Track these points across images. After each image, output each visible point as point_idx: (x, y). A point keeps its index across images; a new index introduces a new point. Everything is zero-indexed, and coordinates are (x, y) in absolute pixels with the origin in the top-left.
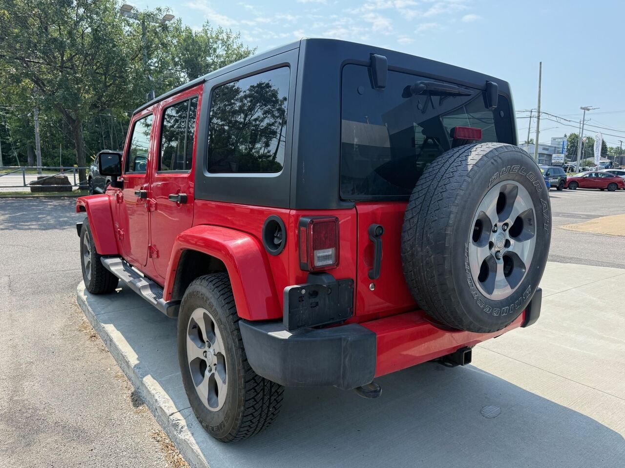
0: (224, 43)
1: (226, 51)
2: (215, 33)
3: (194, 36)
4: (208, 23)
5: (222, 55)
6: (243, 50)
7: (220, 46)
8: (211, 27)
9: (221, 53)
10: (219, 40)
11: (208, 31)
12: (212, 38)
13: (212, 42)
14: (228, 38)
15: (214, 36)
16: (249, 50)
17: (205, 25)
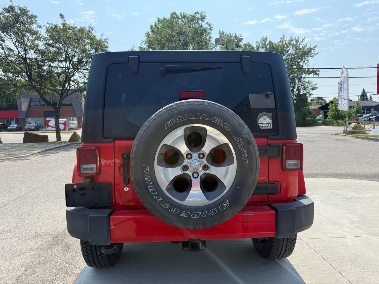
0: (293, 46)
1: (295, 50)
2: (288, 41)
3: (274, 45)
4: (284, 36)
5: (293, 54)
6: (307, 48)
7: (291, 48)
8: (285, 38)
9: (292, 53)
10: (290, 45)
11: (284, 41)
12: (286, 44)
13: (286, 47)
14: (297, 42)
15: (287, 43)
16: (311, 47)
17: (282, 38)
